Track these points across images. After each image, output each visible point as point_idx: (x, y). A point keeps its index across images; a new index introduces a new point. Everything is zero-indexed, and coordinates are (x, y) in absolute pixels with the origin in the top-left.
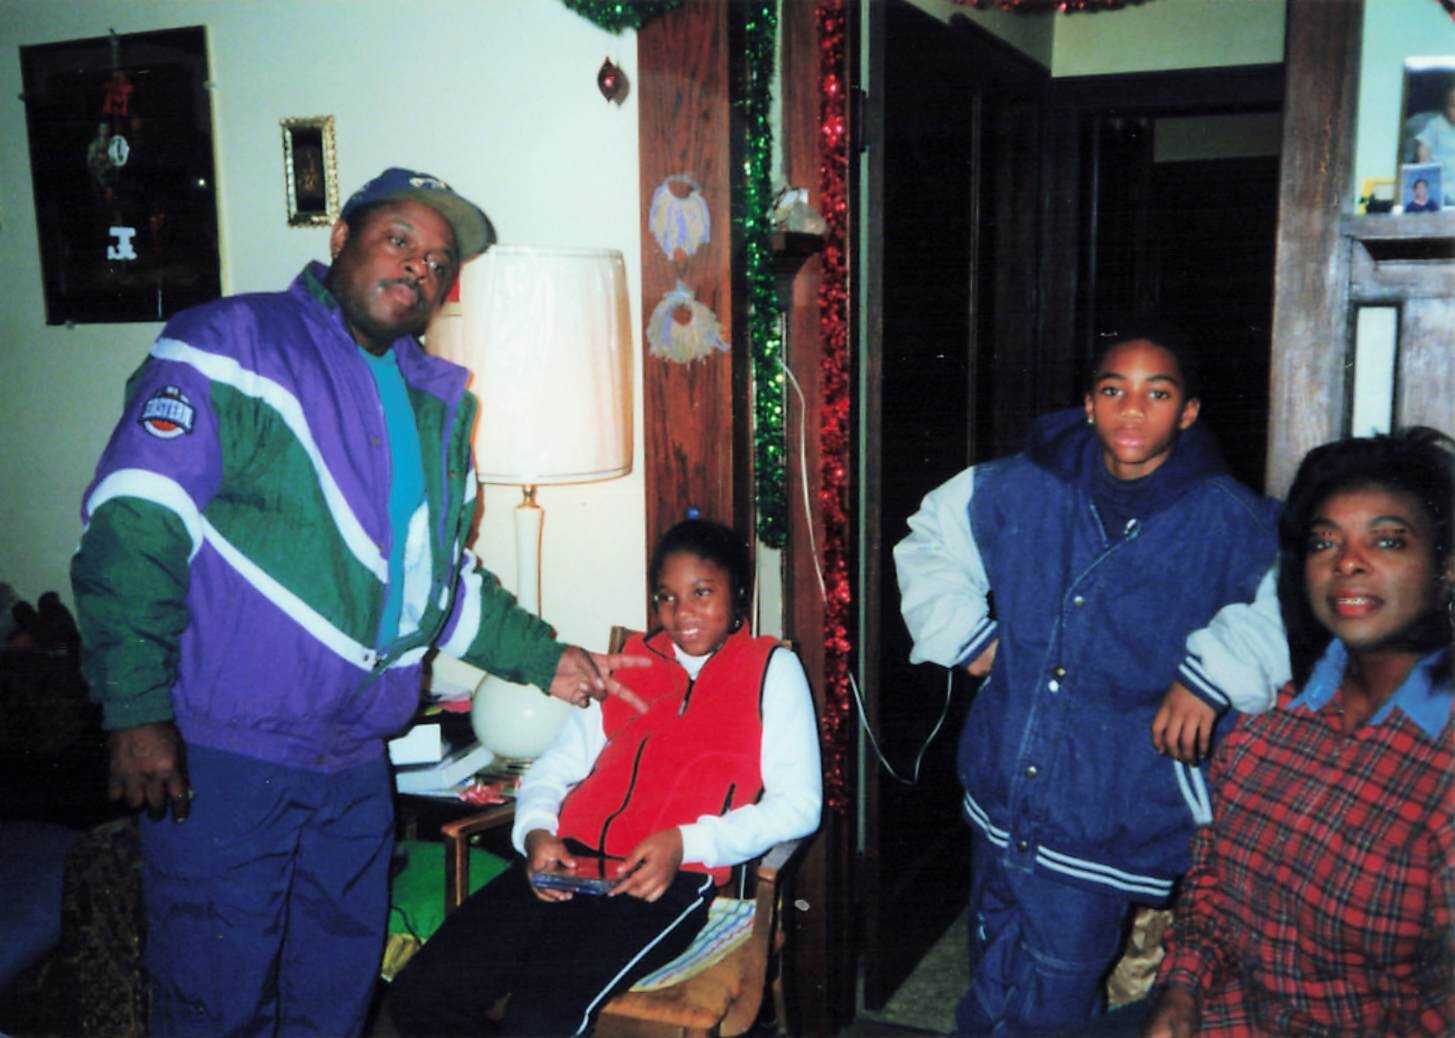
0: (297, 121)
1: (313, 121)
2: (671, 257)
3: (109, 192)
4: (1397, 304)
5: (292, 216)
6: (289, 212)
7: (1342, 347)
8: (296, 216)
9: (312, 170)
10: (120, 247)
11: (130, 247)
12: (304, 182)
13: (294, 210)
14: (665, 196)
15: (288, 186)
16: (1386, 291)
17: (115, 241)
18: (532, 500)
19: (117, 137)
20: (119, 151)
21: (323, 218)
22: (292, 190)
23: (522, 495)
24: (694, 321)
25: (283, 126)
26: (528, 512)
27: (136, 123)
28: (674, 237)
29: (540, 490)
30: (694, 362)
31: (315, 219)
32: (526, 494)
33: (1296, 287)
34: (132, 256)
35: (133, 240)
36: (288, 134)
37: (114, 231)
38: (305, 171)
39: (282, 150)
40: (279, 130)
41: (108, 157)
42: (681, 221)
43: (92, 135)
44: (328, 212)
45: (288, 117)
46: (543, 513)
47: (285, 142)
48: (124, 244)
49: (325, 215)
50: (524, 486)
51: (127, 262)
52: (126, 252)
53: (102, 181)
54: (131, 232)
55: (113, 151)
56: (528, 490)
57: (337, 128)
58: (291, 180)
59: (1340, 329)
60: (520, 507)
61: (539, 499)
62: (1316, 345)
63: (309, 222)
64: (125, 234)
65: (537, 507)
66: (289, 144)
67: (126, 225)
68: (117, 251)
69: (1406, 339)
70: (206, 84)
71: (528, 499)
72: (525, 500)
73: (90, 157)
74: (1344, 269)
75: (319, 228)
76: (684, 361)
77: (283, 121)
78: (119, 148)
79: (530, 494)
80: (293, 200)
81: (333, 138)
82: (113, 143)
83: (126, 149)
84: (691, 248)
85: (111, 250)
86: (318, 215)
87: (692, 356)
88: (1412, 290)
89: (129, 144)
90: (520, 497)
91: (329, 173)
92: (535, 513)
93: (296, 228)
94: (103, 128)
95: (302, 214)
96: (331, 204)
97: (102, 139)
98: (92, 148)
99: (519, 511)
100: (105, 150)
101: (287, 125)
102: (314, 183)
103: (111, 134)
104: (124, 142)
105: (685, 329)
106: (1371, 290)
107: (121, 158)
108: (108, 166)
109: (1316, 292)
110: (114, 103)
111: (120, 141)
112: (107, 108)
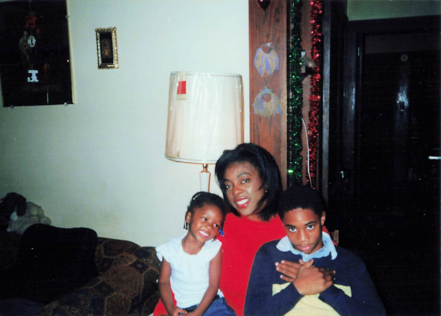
0: (101, 29)
1: (108, 29)
2: (262, 76)
3: (28, 57)
5: (100, 65)
6: (98, 64)
8: (101, 65)
9: (108, 47)
10: (32, 77)
11: (36, 77)
12: (105, 52)
13: (100, 62)
14: (260, 52)
15: (98, 54)
17: (30, 75)
18: (206, 170)
19: (31, 36)
20: (32, 41)
21: (113, 66)
22: (100, 55)
23: (203, 168)
24: (272, 100)
25: (96, 31)
26: (205, 173)
27: (38, 31)
28: (264, 68)
29: (209, 165)
30: (271, 116)
31: (109, 66)
32: (204, 167)
34: (37, 81)
35: (37, 75)
36: (98, 34)
37: (30, 72)
38: (105, 48)
39: (96, 40)
40: (95, 33)
41: (28, 44)
42: (267, 62)
43: (21, 35)
44: (114, 63)
45: (98, 28)
46: (210, 174)
47: (97, 37)
48: (34, 76)
49: (113, 64)
50: (203, 164)
51: (35, 83)
52: (35, 79)
53: (25, 53)
54: (37, 72)
55: (29, 42)
56: (205, 165)
57: (117, 32)
58: (99, 52)
60: (202, 172)
63: (106, 67)
64: (34, 72)
65: (208, 172)
66: (99, 38)
67: (35, 69)
68: (31, 79)
70: (66, 16)
71: (205, 169)
72: (204, 169)
73: (20, 44)
75: (110, 69)
76: (267, 116)
77: (96, 30)
78: (32, 40)
79: (206, 167)
80: (100, 59)
81: (115, 35)
82: (30, 38)
83: (34, 41)
84: (271, 72)
85: (29, 78)
86: (110, 65)
87: (271, 114)
89: (35, 39)
90: (202, 168)
91: (115, 48)
92: (208, 174)
93: (101, 70)
94: (25, 33)
95: (104, 64)
96: (115, 60)
97: (25, 37)
98: (21, 40)
99: (202, 174)
100: (26, 41)
101: (97, 31)
102: (108, 52)
103: (28, 36)
104: (34, 38)
105: (269, 104)
107: (32, 44)
108: (27, 47)
110: (30, 24)
111: (32, 38)
112: (27, 26)
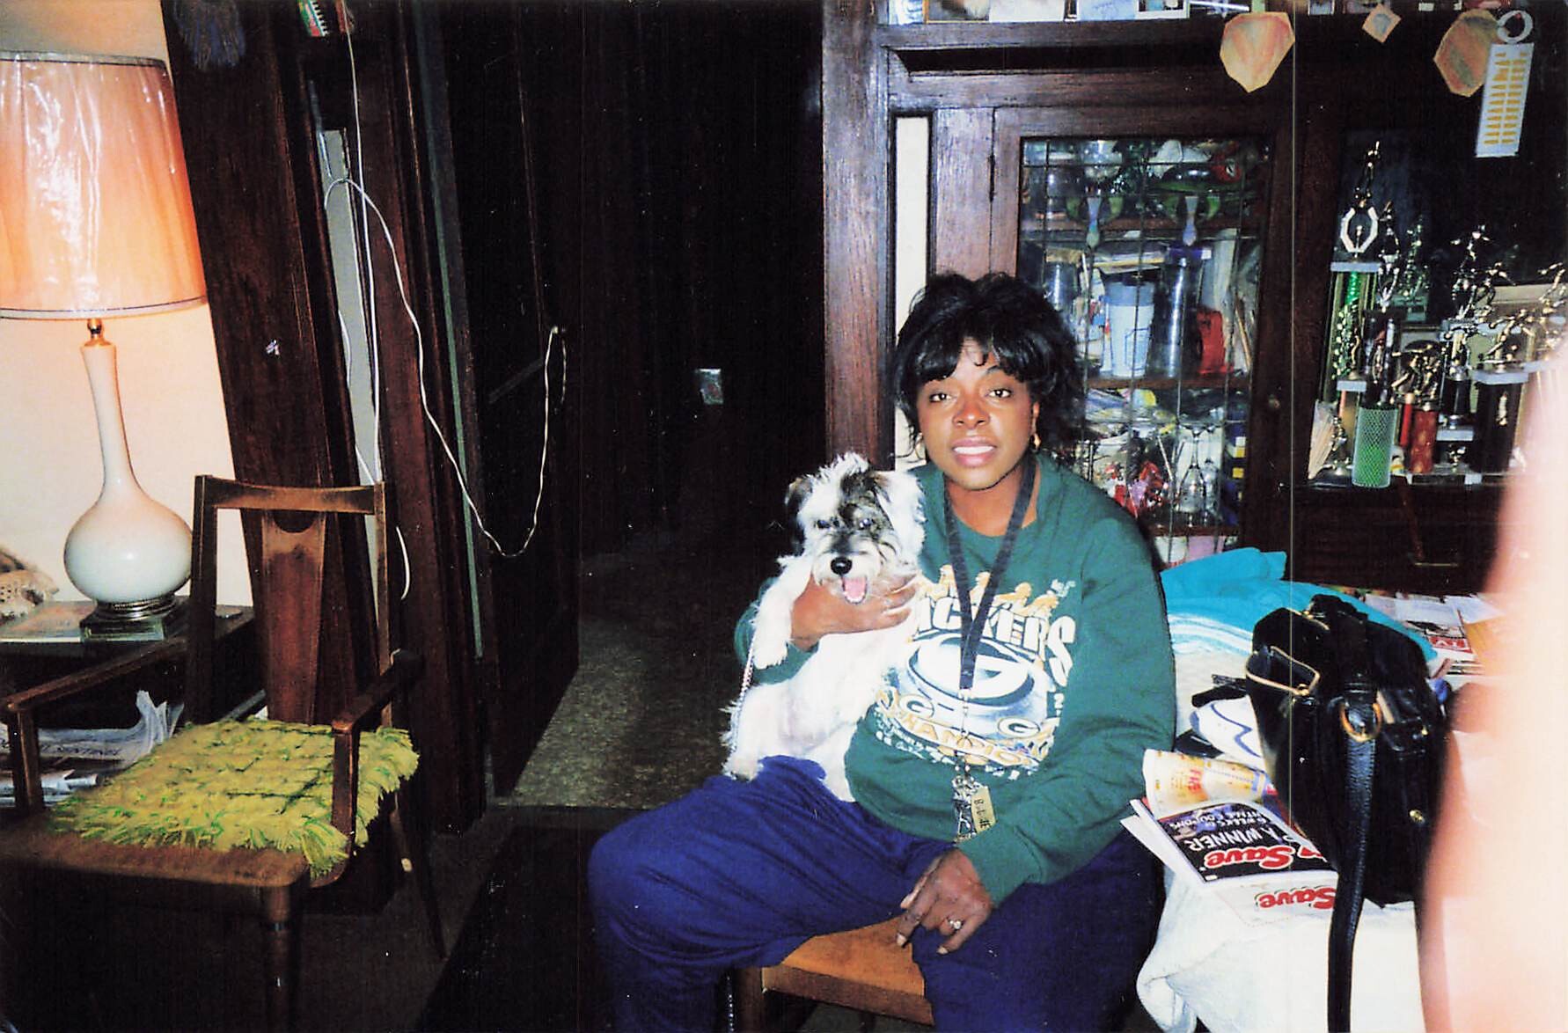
4: (928, 113)
7: (885, 159)
16: (920, 102)
18: (100, 336)
23: (89, 333)
26: (97, 349)
29: (106, 324)
32: (93, 331)
33: (843, 96)
46: (115, 349)
50: (89, 323)
56: (94, 326)
59: (882, 139)
60: (87, 345)
61: (106, 334)
62: (861, 156)
65: (108, 344)
69: (938, 148)
71: (95, 336)
72: (92, 337)
74: (883, 79)
79: (97, 330)
88: (941, 101)
90: (86, 335)
92: (105, 349)
99: (86, 349)
106: (907, 101)
109: (860, 102)
